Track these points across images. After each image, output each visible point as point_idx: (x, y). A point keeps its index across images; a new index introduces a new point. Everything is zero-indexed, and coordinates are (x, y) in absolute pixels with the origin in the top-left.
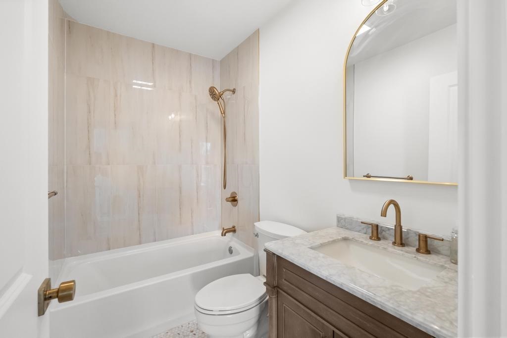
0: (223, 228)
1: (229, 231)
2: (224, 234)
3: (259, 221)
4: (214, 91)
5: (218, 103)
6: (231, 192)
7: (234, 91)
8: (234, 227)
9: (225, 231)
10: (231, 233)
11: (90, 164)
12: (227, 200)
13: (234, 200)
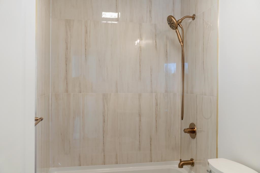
0: (181, 160)
1: (187, 163)
2: (181, 166)
3: (217, 158)
4: (172, 20)
5: (176, 32)
6: (190, 123)
7: (193, 17)
8: (192, 160)
9: (182, 163)
10: (190, 166)
11: (67, 93)
12: (185, 131)
13: (192, 131)
